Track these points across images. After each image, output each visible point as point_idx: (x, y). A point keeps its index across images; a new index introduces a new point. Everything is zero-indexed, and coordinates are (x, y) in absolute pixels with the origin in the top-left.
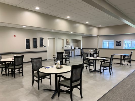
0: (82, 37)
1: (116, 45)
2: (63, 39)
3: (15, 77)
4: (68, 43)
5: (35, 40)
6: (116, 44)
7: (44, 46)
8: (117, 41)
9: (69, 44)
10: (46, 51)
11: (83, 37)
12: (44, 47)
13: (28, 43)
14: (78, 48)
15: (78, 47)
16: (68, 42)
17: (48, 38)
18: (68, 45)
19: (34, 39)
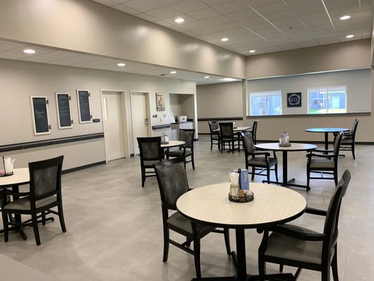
0: (195, 85)
1: (289, 105)
2: (146, 94)
3: (38, 243)
4: (161, 105)
5: (64, 101)
6: (288, 102)
7: (94, 118)
8: (289, 95)
9: (164, 110)
10: (101, 136)
11: (197, 86)
12: (94, 121)
13: (43, 112)
14: (186, 120)
15: (186, 117)
16: (161, 103)
17: (104, 92)
18: (161, 112)
19: (58, 95)
